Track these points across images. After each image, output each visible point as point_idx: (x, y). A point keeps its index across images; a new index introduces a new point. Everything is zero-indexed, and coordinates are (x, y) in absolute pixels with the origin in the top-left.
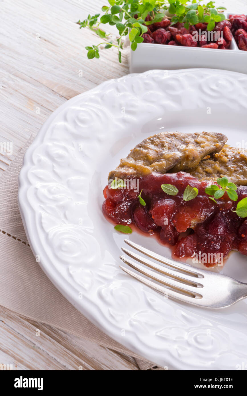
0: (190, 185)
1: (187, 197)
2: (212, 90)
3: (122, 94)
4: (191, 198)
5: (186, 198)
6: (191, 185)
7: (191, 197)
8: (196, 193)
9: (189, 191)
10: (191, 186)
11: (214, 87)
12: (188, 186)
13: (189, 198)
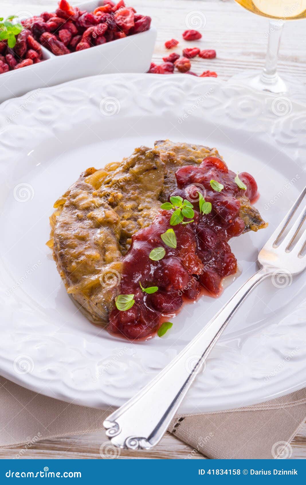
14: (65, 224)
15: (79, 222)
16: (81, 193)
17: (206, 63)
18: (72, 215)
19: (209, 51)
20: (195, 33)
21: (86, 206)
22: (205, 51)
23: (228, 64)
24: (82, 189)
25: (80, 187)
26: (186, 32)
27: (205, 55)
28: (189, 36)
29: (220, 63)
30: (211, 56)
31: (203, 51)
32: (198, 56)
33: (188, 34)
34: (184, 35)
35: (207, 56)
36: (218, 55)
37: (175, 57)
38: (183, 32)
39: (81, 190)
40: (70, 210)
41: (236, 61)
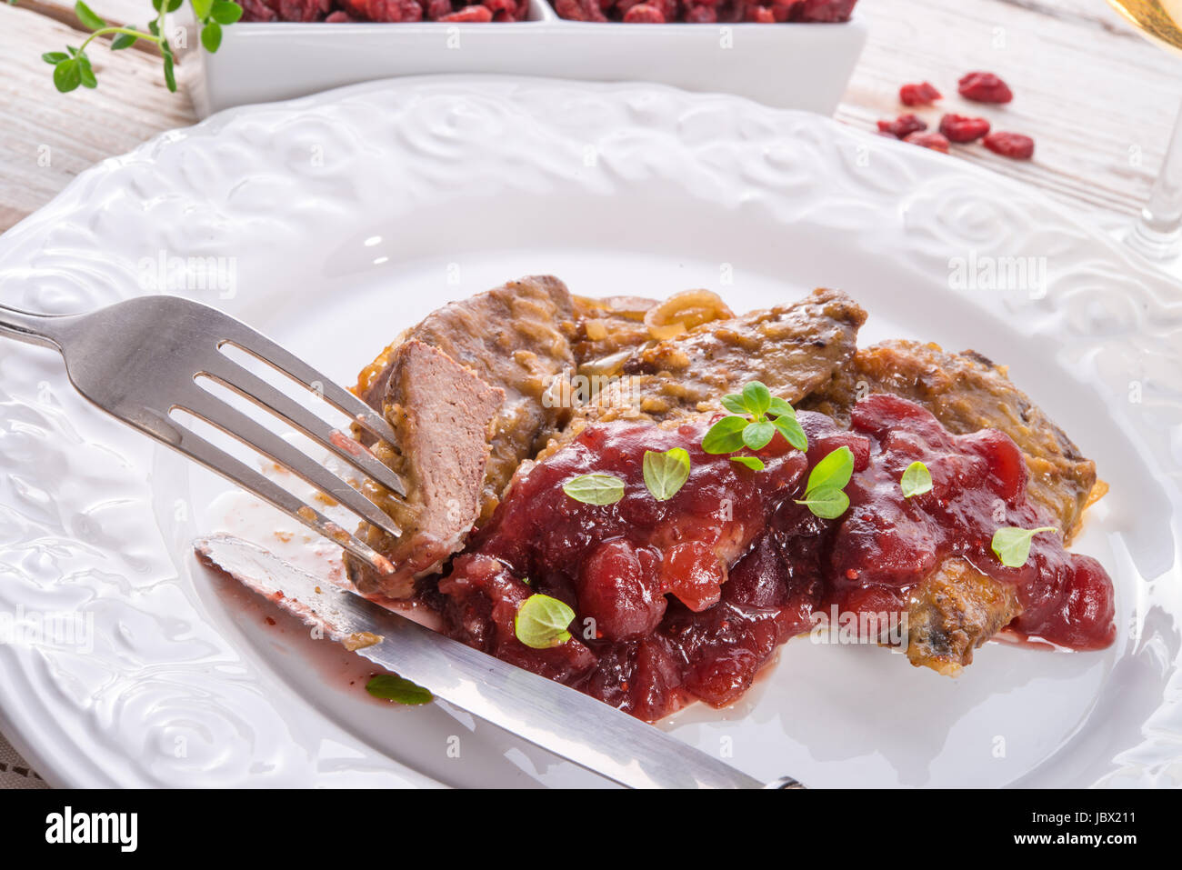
0: (650, 449)
1: (661, 487)
2: (439, 139)
3: (156, 201)
4: (675, 487)
5: (663, 491)
6: (655, 447)
7: (673, 484)
8: (683, 467)
9: (657, 468)
10: (658, 451)
11: (448, 132)
12: (648, 452)
13: (669, 490)
14: (460, 325)
15: (492, 348)
16: (543, 298)
17: (998, 167)
18: (489, 323)
19: (1016, 137)
20: (993, 82)
21: (531, 331)
22: (1005, 136)
23: (1056, 182)
24: (550, 292)
25: (552, 286)
26: (972, 76)
27: (1000, 144)
28: (977, 87)
29: (1036, 176)
30: (1018, 151)
31: (999, 134)
32: (980, 141)
33: (975, 82)
34: (963, 82)
35: (1007, 148)
36: (1039, 155)
37: (913, 126)
38: (961, 75)
39: (546, 293)
40: (493, 309)
41: (1086, 183)
